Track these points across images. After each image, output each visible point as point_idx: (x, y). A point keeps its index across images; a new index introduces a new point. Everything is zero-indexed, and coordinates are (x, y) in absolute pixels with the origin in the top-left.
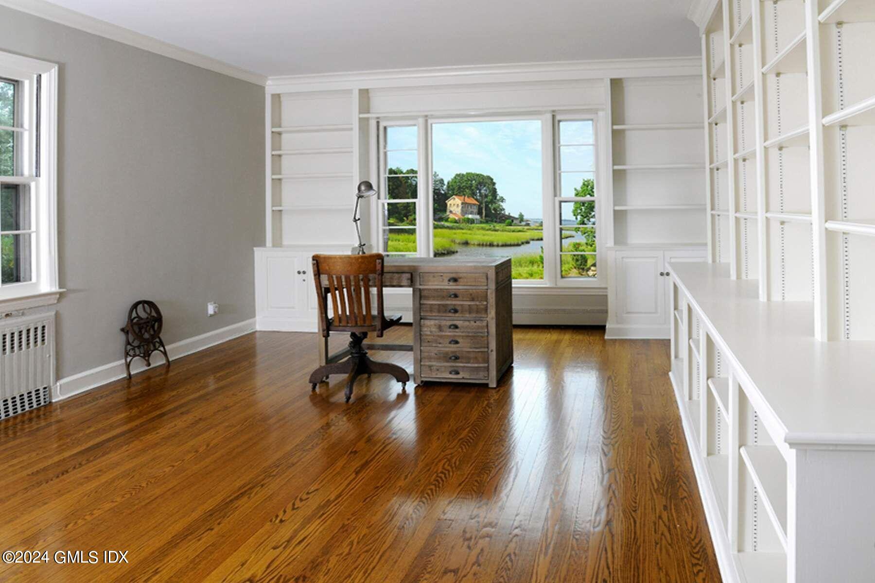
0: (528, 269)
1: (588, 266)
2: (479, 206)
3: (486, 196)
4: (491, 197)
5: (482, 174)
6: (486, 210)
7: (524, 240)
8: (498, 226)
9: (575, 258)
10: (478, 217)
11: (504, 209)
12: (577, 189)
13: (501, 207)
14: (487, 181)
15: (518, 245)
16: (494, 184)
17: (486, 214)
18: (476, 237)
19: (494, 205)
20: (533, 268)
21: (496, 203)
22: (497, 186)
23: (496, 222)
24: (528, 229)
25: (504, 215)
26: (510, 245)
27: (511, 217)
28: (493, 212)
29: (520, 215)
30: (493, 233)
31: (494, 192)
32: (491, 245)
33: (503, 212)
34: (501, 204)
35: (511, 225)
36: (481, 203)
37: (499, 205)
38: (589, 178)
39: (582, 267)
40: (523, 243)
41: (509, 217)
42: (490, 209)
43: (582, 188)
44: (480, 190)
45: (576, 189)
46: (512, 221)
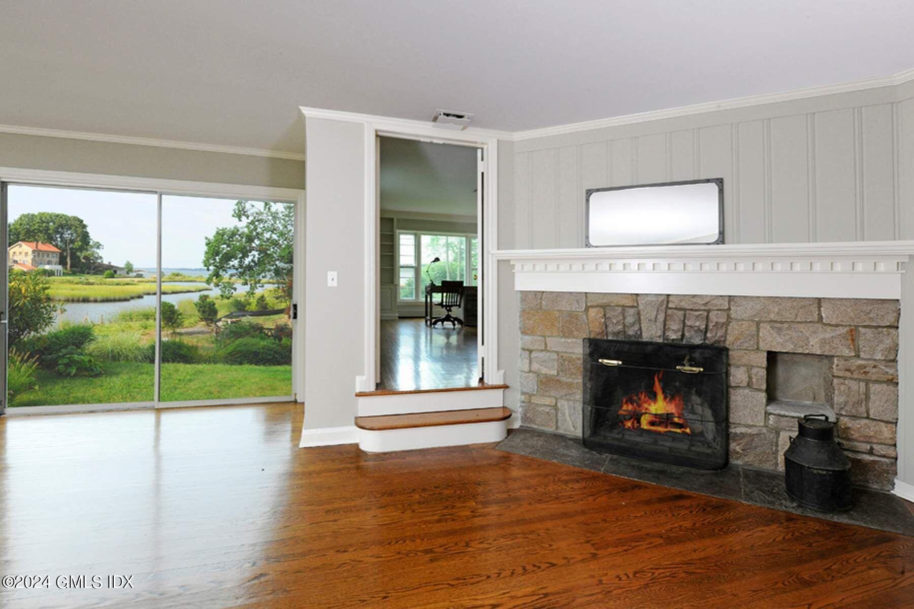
0: (141, 323)
1: (219, 317)
2: (61, 254)
3: (72, 241)
4: (80, 243)
5: (65, 214)
6: (71, 259)
7: (136, 295)
8: (92, 278)
9: (201, 309)
10: (60, 267)
11: (101, 258)
12: (209, 237)
13: (96, 255)
14: (73, 223)
15: (126, 300)
16: (85, 226)
17: (71, 262)
18: (60, 291)
19: (84, 253)
20: (148, 322)
21: (87, 250)
22: (88, 229)
23: (88, 273)
24: (139, 282)
25: (101, 265)
26: (114, 300)
27: (113, 267)
28: (83, 261)
29: (127, 264)
30: (87, 287)
31: (85, 237)
32: (86, 300)
33: (99, 261)
34: (98, 251)
35: (113, 277)
36: (64, 250)
37: (94, 251)
38: (225, 227)
39: (210, 317)
40: (132, 298)
41: (109, 267)
42: (79, 257)
43: (214, 237)
44: (62, 234)
45: (206, 238)
46: (115, 272)
